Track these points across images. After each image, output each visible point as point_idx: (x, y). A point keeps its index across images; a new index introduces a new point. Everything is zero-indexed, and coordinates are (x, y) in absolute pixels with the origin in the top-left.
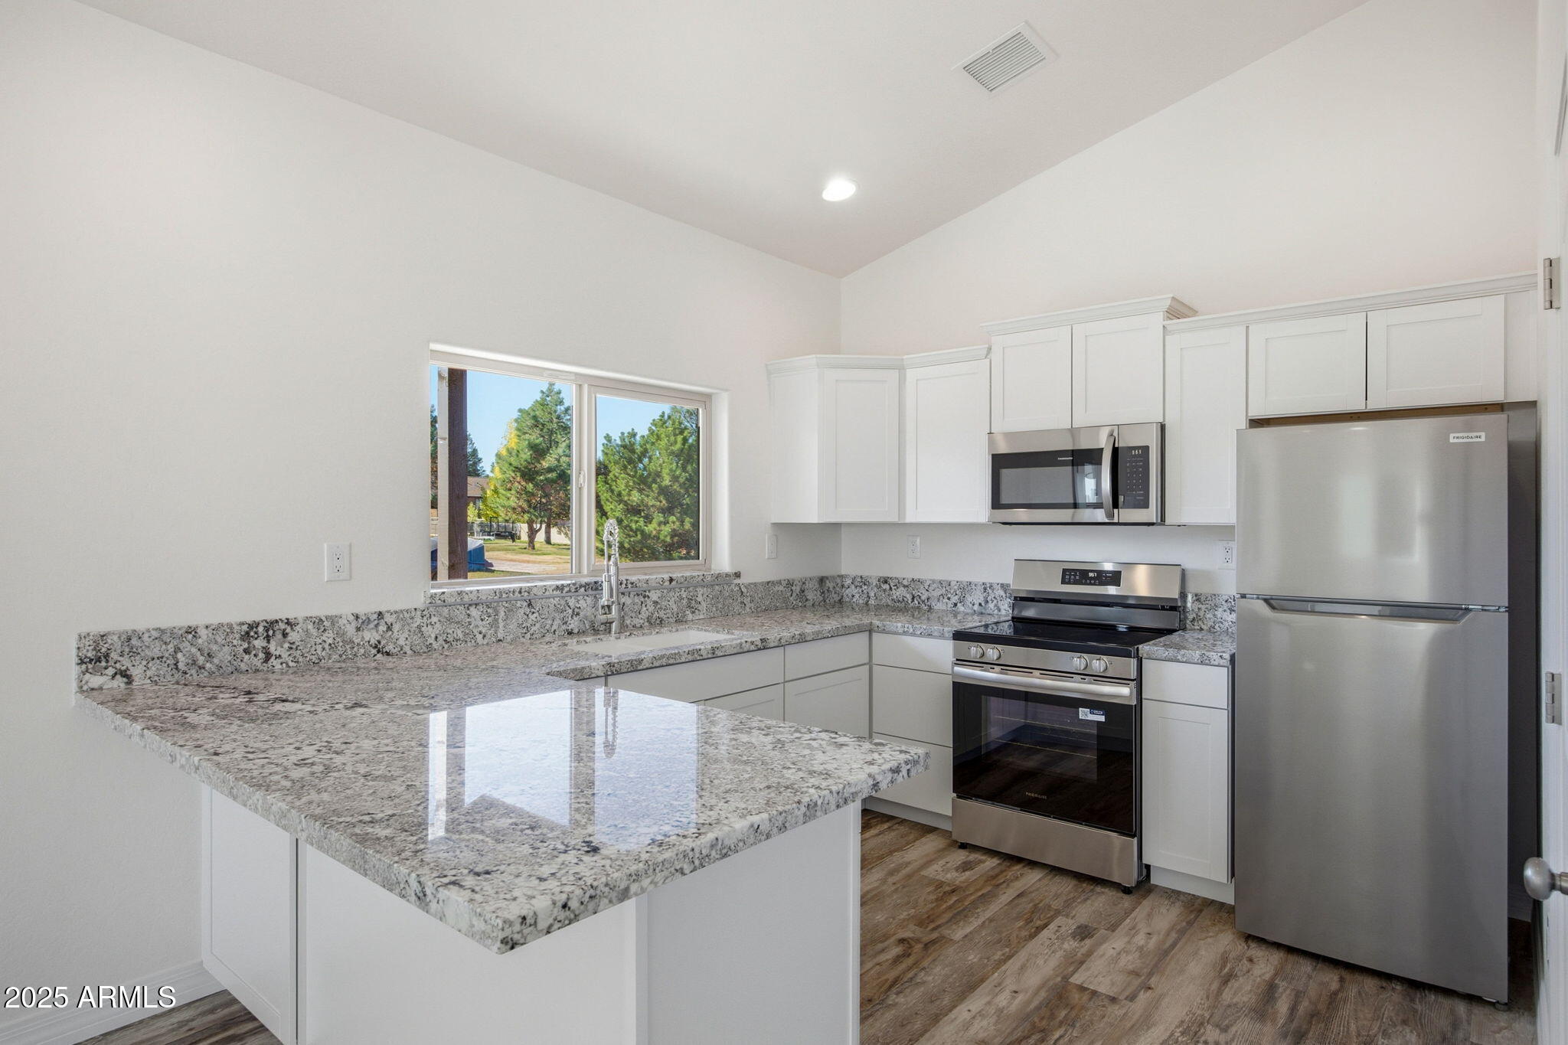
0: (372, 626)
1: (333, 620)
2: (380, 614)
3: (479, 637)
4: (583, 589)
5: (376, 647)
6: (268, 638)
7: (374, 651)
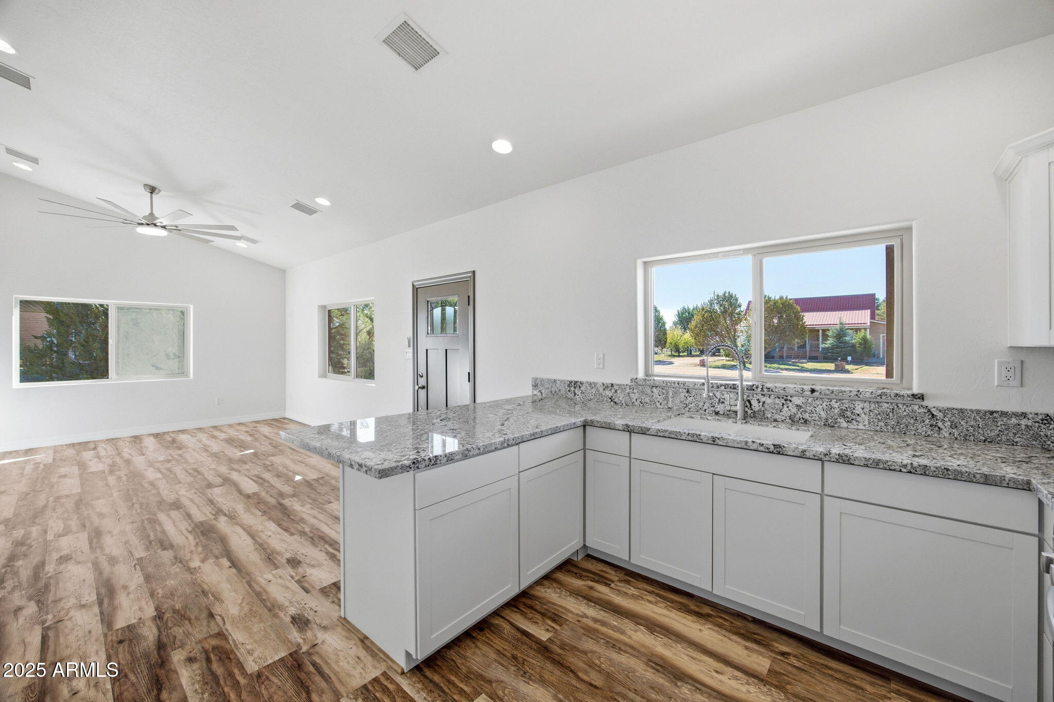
0: (609, 389)
1: (595, 384)
2: (612, 384)
3: (658, 404)
4: (723, 387)
5: (610, 399)
6: (575, 387)
7: (610, 400)
